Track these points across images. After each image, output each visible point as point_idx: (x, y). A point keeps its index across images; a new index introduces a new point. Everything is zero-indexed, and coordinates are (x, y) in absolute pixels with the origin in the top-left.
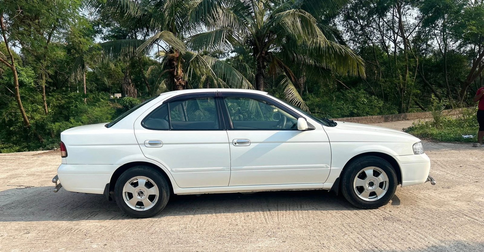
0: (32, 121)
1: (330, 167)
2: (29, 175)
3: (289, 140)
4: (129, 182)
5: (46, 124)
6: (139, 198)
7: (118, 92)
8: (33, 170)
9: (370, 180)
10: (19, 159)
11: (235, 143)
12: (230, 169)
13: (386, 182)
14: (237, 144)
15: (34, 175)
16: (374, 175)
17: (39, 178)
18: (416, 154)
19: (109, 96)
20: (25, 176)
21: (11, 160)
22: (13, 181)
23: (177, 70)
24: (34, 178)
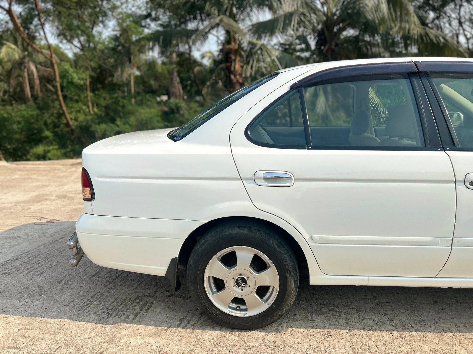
0: (76, 123)
2: (59, 197)
4: (218, 256)
5: (91, 126)
6: (238, 292)
7: (164, 94)
8: (66, 188)
10: (55, 169)
11: (471, 183)
12: (451, 244)
15: (65, 197)
17: (70, 204)
19: (156, 99)
20: (53, 198)
21: (45, 171)
22: (35, 207)
23: (235, 64)
24: (64, 203)
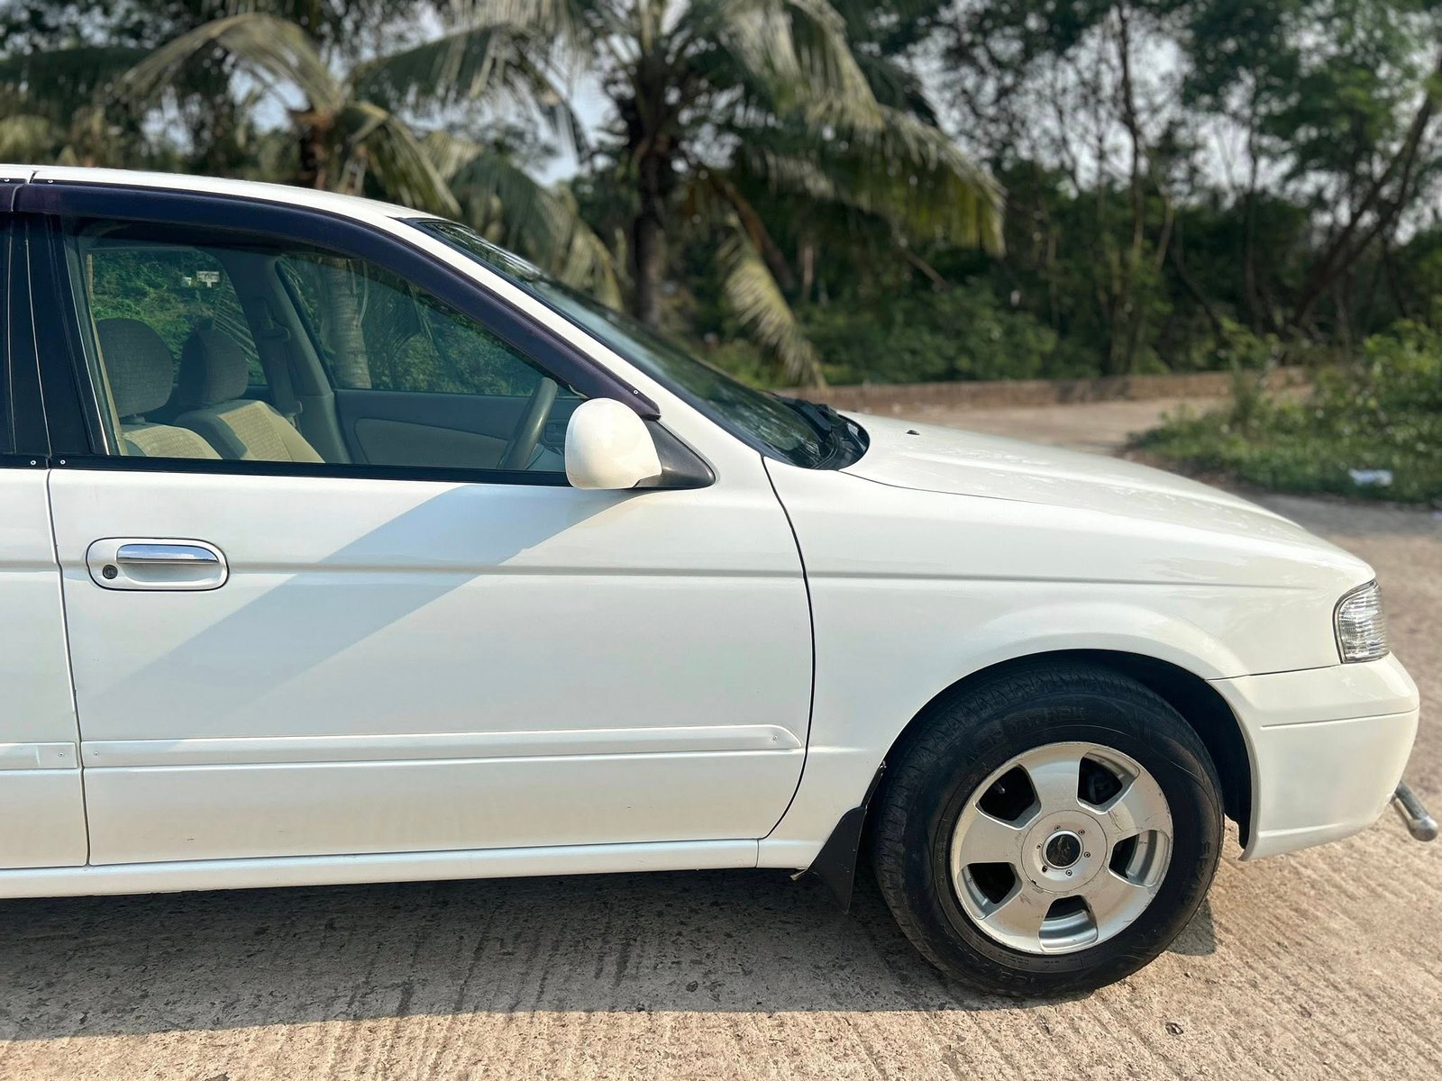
1: (801, 742)
3: (526, 557)
9: (1058, 828)
11: (110, 571)
12: (76, 758)
13: (1153, 835)
14: (122, 579)
16: (1083, 794)
18: (1348, 661)
